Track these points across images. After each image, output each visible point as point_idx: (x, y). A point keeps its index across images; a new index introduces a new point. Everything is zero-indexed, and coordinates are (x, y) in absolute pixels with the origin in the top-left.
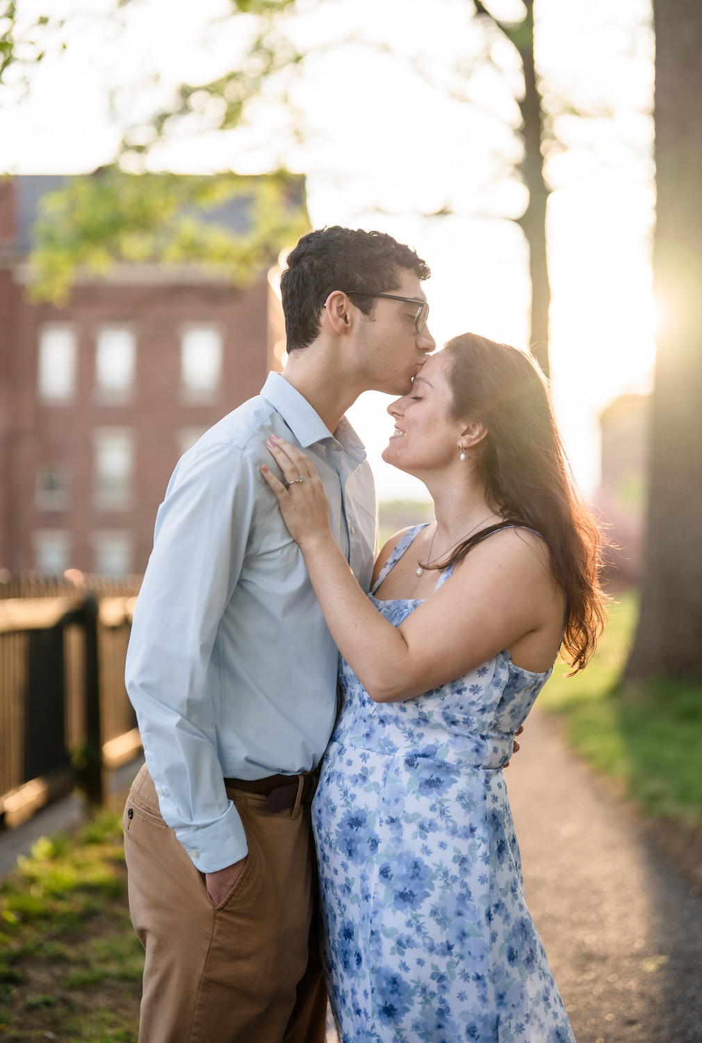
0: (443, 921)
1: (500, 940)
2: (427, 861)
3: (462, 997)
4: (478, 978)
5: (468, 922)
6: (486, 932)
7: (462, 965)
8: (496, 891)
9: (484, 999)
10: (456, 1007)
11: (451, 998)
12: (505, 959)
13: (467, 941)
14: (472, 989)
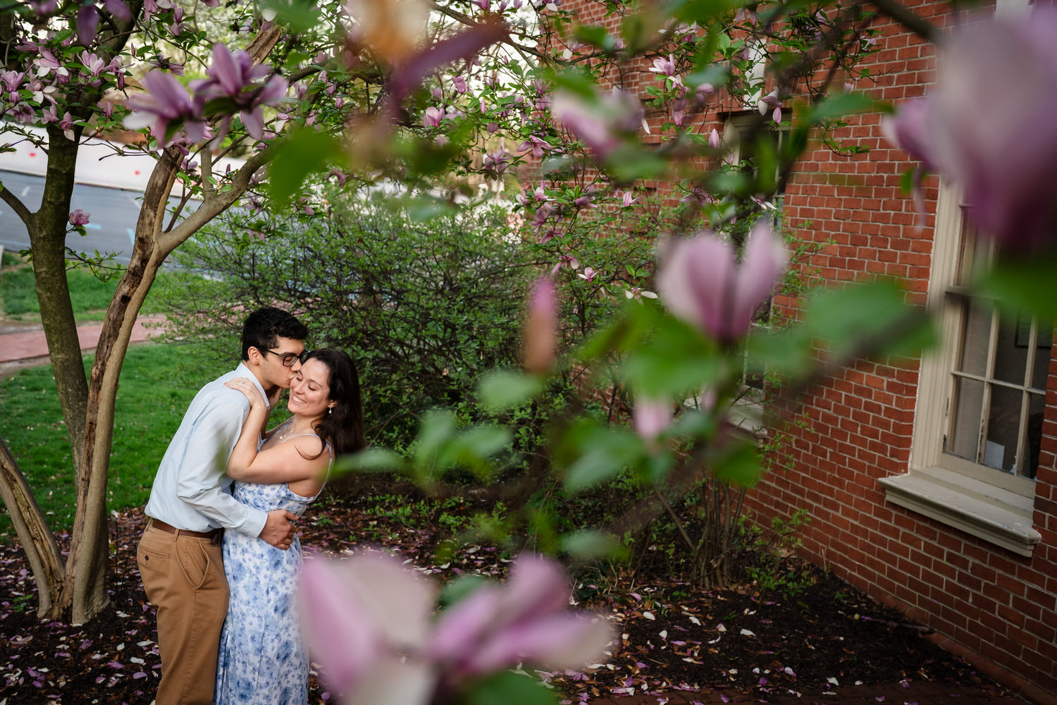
0: (248, 591)
1: (272, 602)
2: (244, 564)
3: (251, 624)
4: (259, 617)
5: (258, 593)
6: (266, 599)
7: (253, 610)
8: (272, 582)
9: (260, 626)
10: (248, 627)
11: (246, 623)
12: (272, 610)
13: (257, 601)
14: (256, 621)
